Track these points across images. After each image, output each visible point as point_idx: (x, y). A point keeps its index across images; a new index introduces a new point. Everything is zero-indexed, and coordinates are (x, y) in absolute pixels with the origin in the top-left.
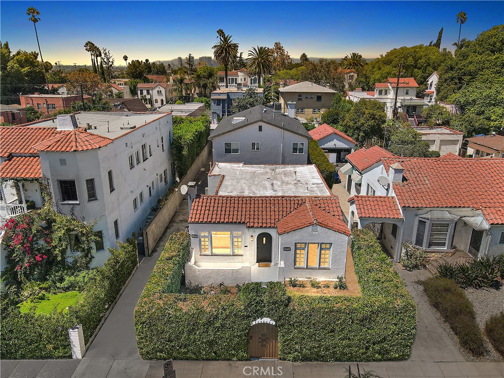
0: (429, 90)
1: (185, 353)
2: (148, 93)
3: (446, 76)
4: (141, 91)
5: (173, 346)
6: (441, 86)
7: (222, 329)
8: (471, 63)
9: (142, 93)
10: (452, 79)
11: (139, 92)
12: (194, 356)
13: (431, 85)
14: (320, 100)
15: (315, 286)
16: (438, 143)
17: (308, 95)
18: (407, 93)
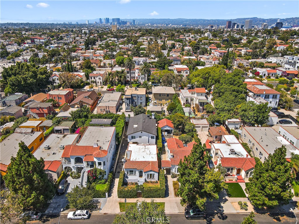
2: (94, 79)
4: (91, 78)
9: (91, 79)
11: (90, 78)
14: (168, 96)
15: (151, 182)
16: (201, 127)
17: (164, 94)
18: (202, 95)
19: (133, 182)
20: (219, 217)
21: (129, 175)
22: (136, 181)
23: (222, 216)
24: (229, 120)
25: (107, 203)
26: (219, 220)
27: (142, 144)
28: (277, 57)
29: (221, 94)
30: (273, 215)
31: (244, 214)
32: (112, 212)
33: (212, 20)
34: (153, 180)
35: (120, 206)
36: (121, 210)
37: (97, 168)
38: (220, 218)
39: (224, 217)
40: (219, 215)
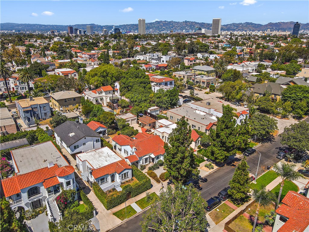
0: (116, 88)
14: (75, 100)
15: (127, 182)
16: (130, 121)
17: (70, 99)
18: (110, 93)
19: (109, 189)
20: (202, 182)
21: (100, 184)
22: (113, 187)
23: (203, 180)
24: (150, 109)
25: (100, 222)
26: (203, 183)
27: (90, 151)
28: (142, 55)
29: (130, 88)
30: (229, 164)
31: (214, 172)
32: (114, 226)
33: (50, 25)
34: (127, 179)
35: (117, 217)
36: (121, 219)
37: (66, 190)
38: (204, 182)
39: (205, 180)
40: (200, 180)
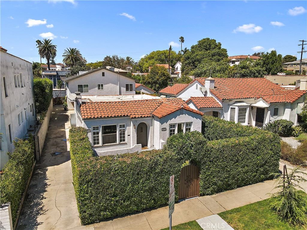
0: (176, 72)
1: (127, 206)
3: (186, 62)
5: (117, 201)
6: (184, 67)
7: (161, 174)
8: (197, 55)
10: (189, 63)
12: (135, 208)
13: (177, 69)
21: (100, 144)
